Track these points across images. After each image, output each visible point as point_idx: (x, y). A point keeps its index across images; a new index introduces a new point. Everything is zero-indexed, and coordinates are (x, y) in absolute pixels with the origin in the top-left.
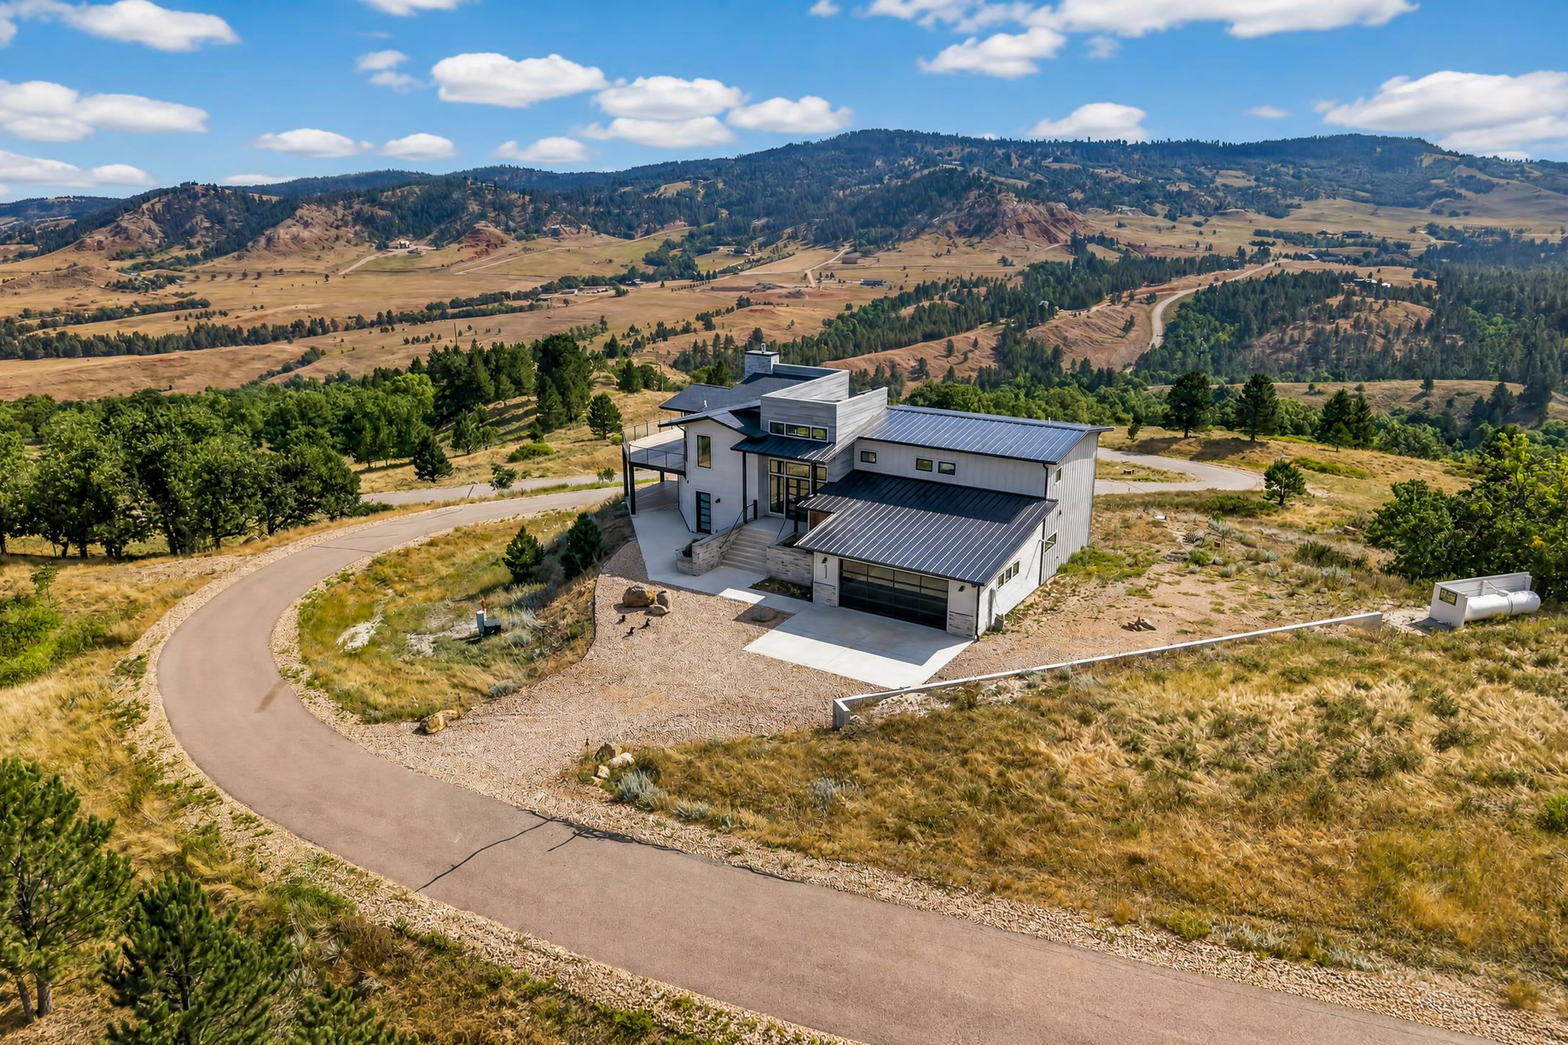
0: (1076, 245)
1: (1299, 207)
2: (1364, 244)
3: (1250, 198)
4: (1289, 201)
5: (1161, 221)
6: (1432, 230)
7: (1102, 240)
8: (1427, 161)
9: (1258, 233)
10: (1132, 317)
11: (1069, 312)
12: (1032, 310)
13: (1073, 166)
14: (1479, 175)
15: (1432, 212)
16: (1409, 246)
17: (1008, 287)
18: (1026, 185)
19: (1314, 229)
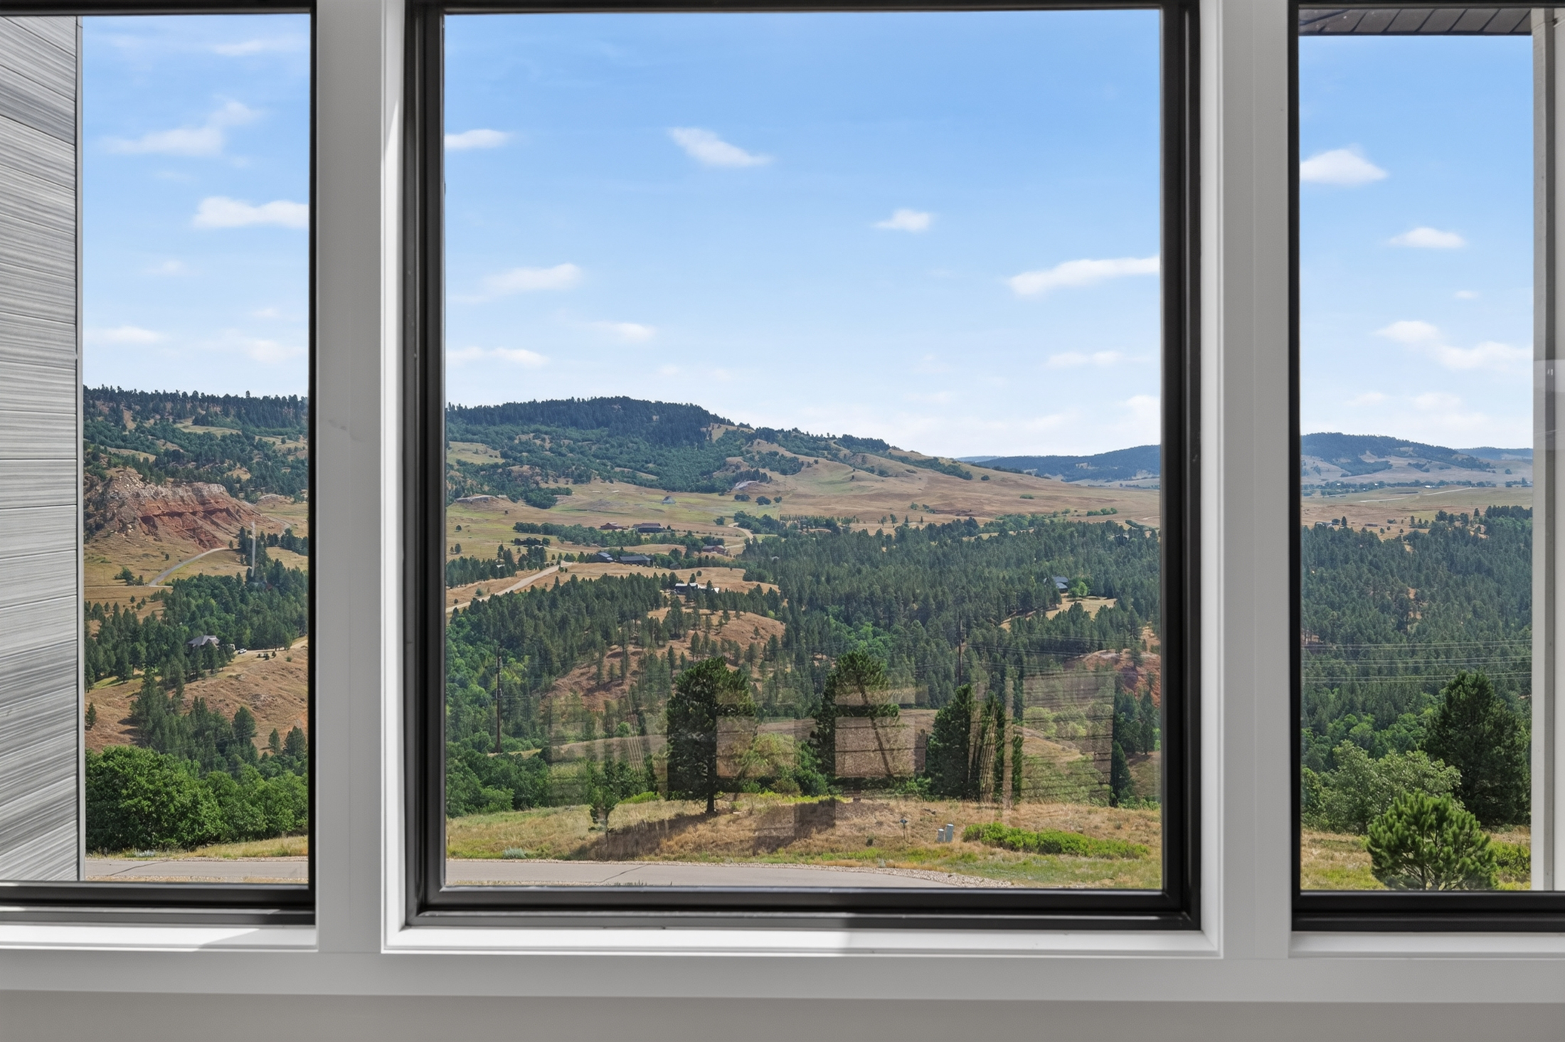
0: (248, 549)
1: (568, 492)
2: (663, 541)
3: (499, 481)
4: (552, 485)
6: (743, 521)
8: (717, 433)
9: (520, 528)
11: (255, 653)
12: (190, 652)
13: (228, 432)
14: (782, 451)
15: (737, 497)
16: (721, 542)
17: (140, 619)
18: (152, 458)
19: (596, 521)
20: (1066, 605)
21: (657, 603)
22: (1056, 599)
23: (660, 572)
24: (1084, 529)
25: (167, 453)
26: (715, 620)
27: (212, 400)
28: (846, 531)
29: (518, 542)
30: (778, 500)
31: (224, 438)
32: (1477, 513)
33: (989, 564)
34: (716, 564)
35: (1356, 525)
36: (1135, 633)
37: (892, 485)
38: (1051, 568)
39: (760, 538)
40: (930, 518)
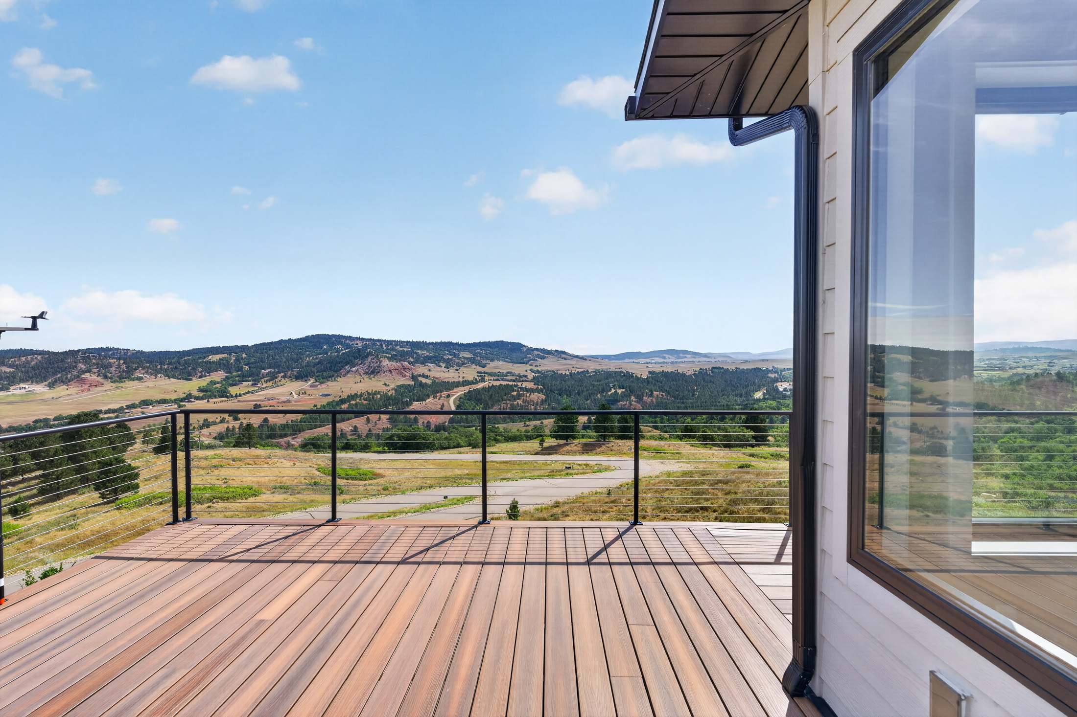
0: (414, 377)
1: (489, 364)
2: (513, 375)
3: (473, 361)
4: (485, 362)
5: (443, 369)
6: (532, 371)
7: (424, 376)
8: (525, 350)
9: (478, 372)
10: (443, 403)
11: (418, 402)
12: (403, 402)
13: (408, 349)
14: (541, 354)
15: (530, 365)
16: (527, 376)
17: (389, 394)
18: (390, 356)
19: (497, 371)
20: (613, 391)
21: (514, 391)
22: (611, 390)
23: (514, 383)
24: (615, 373)
25: (394, 355)
26: (528, 395)
27: (404, 342)
28: (557, 373)
29: (478, 376)
30: (540, 366)
31: (407, 351)
32: (709, 368)
33: (593, 381)
34: (526, 381)
35: (680, 371)
36: (630, 398)
37: (568, 362)
38: (608, 382)
39: (537, 375)
40: (577, 370)
